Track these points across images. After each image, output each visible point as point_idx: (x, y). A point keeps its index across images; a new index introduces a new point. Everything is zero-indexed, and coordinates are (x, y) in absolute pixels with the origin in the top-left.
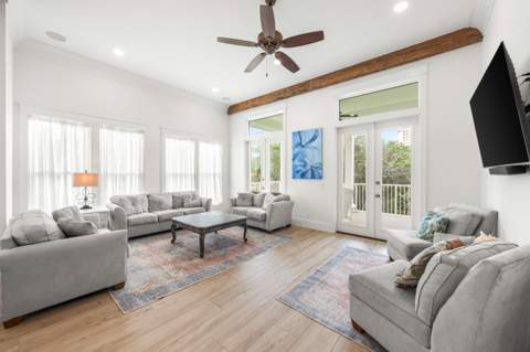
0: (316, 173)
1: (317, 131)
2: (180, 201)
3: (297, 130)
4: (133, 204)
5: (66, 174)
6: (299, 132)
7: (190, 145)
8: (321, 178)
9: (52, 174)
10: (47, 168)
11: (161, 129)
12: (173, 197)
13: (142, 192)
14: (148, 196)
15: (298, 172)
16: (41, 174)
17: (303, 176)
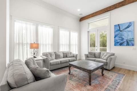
0: (130, 43)
1: (130, 23)
2: (66, 55)
3: (117, 24)
4: (51, 56)
5: (27, 44)
6: (118, 25)
7: (68, 33)
8: (133, 45)
9: (22, 44)
10: (21, 42)
11: (58, 26)
12: (63, 53)
13: (52, 51)
14: (55, 53)
15: (118, 43)
16: (19, 44)
17: (121, 44)
